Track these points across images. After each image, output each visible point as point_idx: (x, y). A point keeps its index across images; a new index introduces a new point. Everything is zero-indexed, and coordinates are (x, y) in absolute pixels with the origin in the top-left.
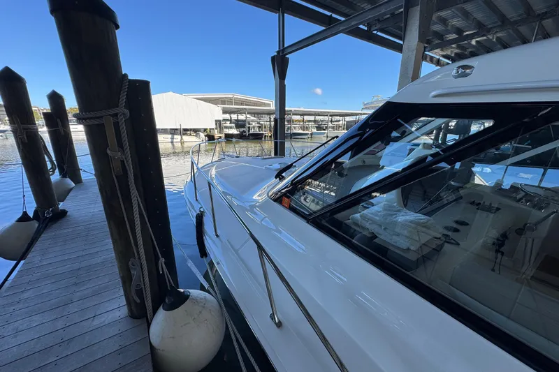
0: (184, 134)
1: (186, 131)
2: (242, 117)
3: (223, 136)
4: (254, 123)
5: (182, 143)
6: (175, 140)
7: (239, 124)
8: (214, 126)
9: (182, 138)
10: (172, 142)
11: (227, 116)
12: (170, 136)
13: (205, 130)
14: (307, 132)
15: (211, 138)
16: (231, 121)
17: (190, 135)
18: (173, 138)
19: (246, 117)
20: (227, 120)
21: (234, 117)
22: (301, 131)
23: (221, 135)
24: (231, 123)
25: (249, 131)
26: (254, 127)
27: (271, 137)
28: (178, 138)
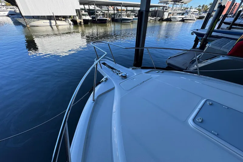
0: (57, 20)
1: (57, 18)
2: (92, 7)
3: (82, 21)
4: (99, 12)
5: (57, 26)
6: (52, 24)
7: (91, 12)
8: (75, 14)
9: (56, 23)
10: (51, 26)
11: (82, 7)
12: (48, 21)
13: (70, 17)
14: (130, 18)
15: (75, 22)
16: (85, 10)
17: (61, 20)
18: (50, 23)
19: (95, 8)
20: (83, 9)
21: (87, 7)
22: (127, 18)
23: (81, 21)
24: (85, 12)
25: (97, 18)
26: (99, 14)
27: (110, 21)
28: (53, 22)
